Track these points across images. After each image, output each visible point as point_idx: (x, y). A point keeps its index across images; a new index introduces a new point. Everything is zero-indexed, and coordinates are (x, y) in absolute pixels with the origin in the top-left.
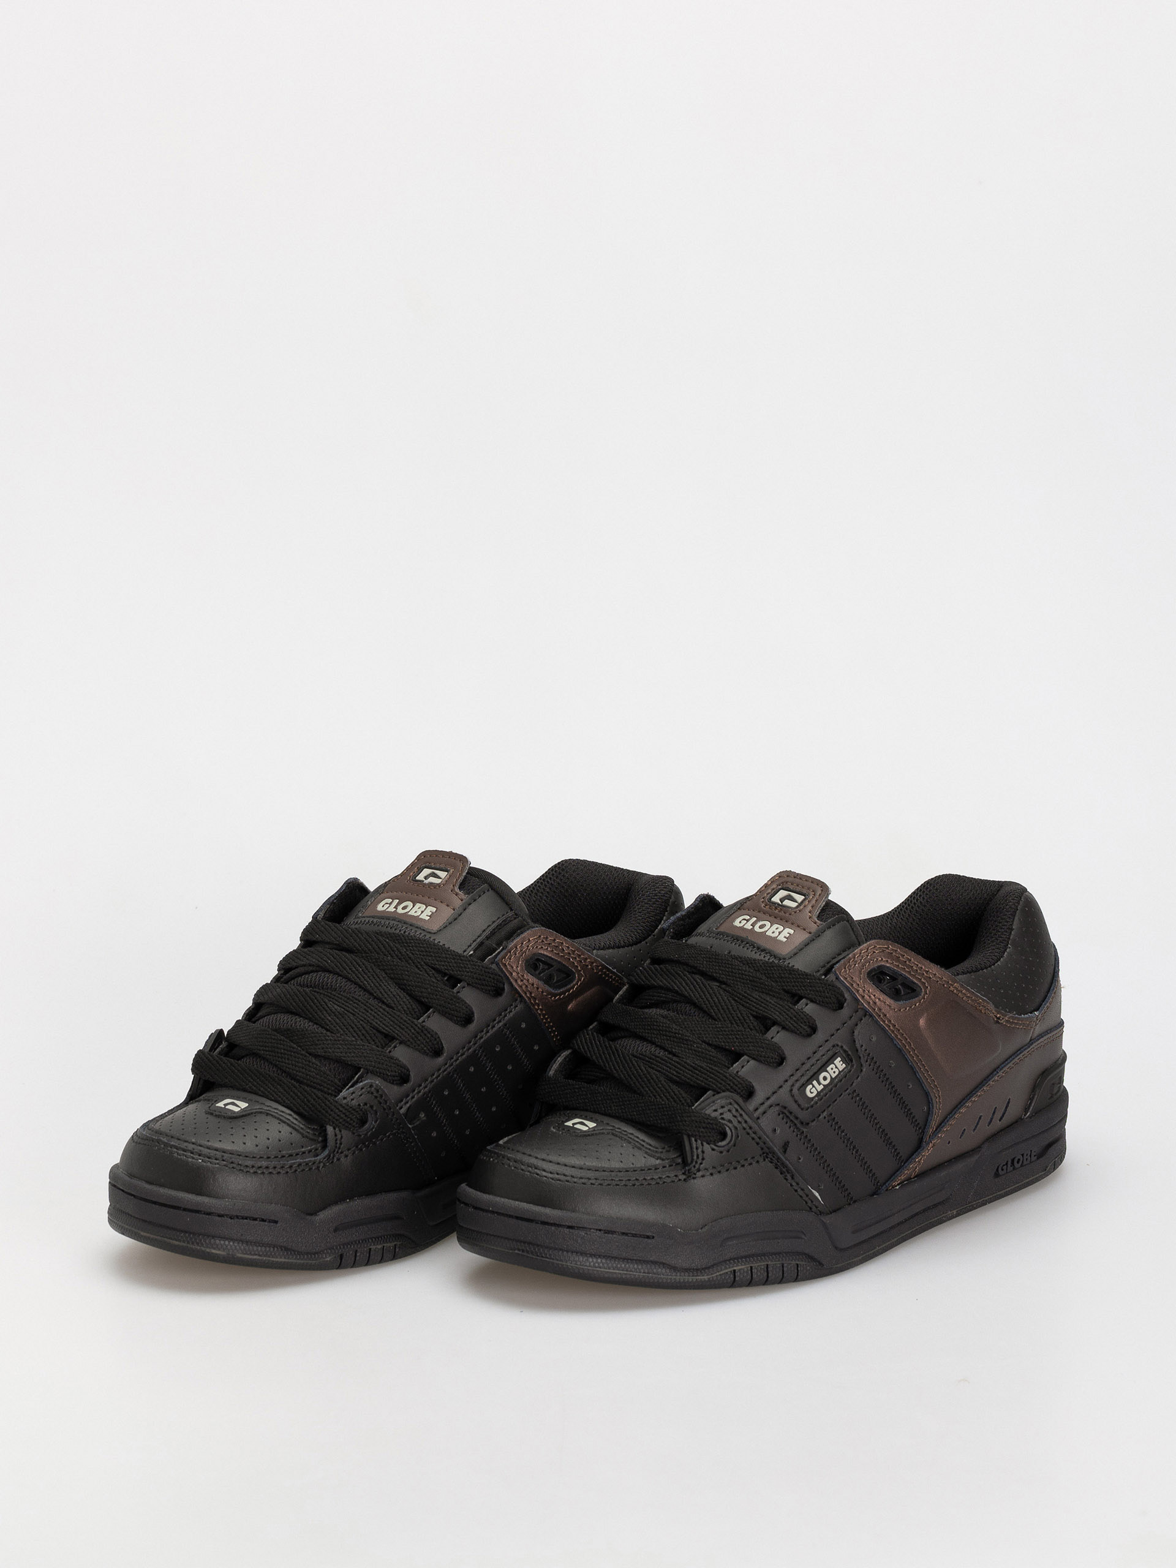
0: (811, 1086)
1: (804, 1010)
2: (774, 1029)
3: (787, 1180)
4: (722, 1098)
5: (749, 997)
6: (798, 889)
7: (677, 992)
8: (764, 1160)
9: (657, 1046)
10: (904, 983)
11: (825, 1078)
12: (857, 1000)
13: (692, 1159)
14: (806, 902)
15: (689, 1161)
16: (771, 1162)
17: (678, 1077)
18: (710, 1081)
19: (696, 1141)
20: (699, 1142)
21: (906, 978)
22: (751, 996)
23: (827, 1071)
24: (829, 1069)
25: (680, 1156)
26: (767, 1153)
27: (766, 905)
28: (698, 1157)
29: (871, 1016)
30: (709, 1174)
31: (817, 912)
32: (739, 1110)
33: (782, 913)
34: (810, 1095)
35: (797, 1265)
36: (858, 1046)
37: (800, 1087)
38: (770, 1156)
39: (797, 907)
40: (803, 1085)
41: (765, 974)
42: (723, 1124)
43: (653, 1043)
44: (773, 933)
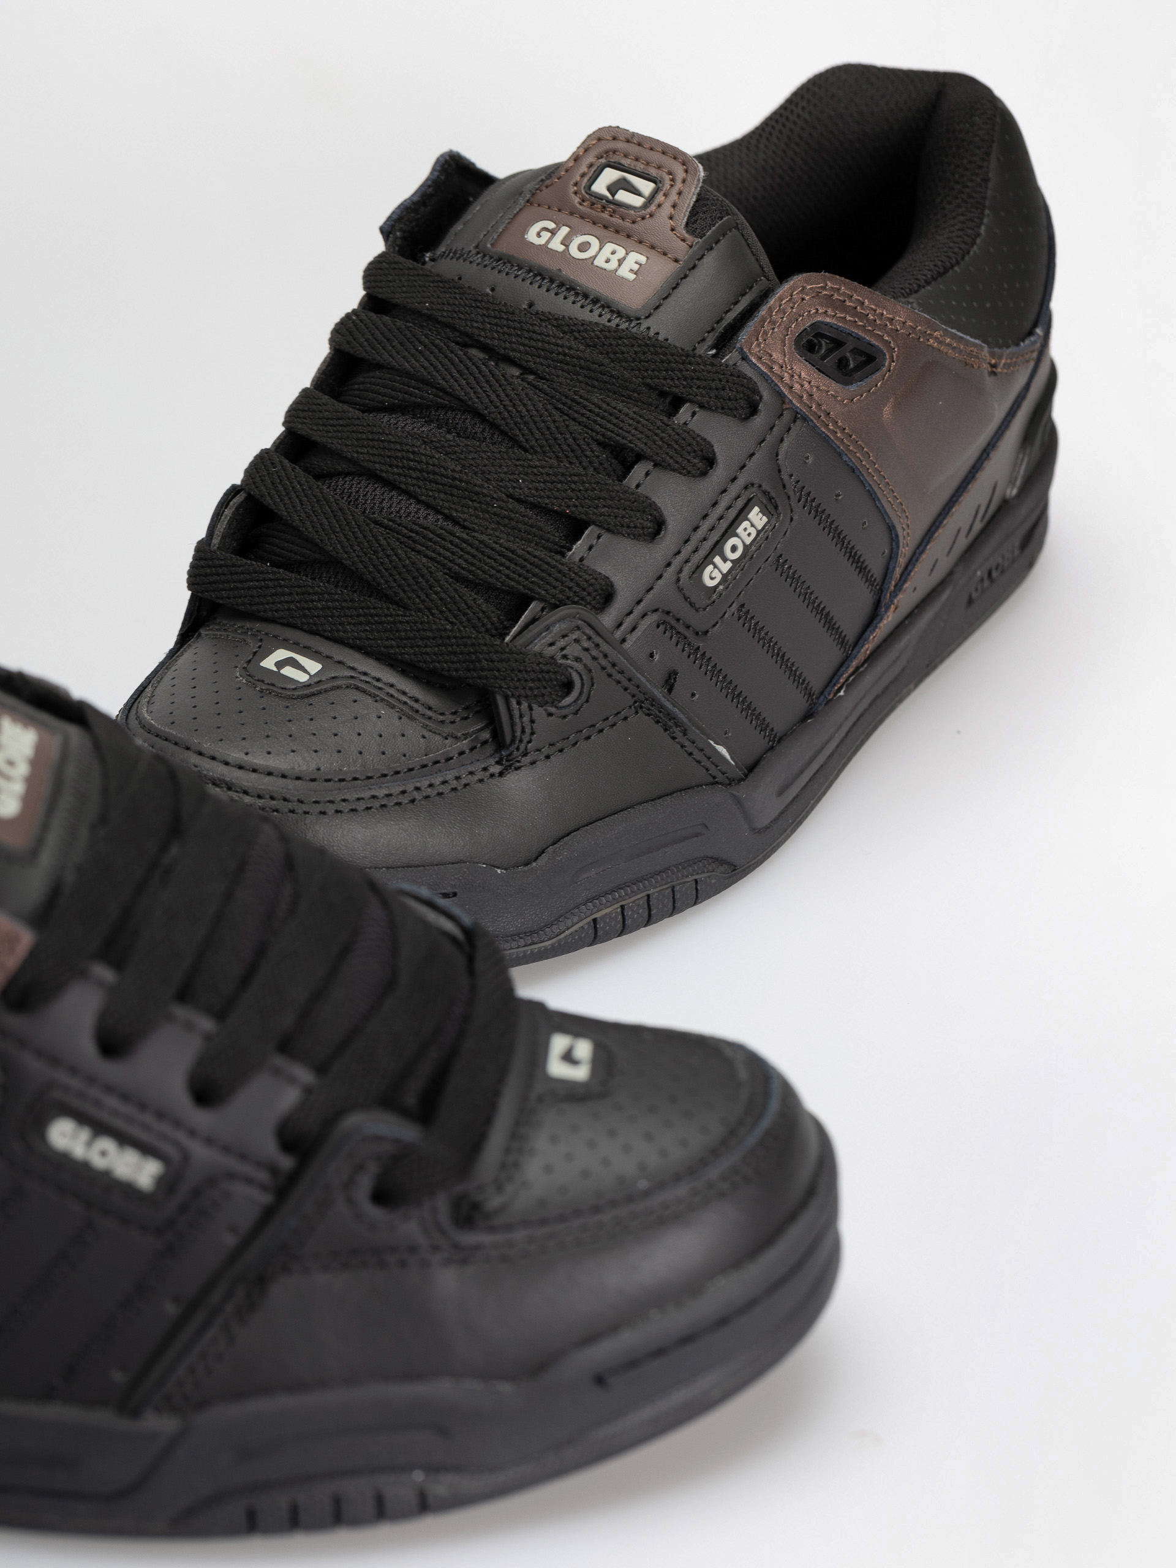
0: (711, 567)
1: (690, 426)
2: (639, 471)
3: (674, 738)
4: (562, 619)
5: (585, 403)
6: (640, 167)
7: (443, 390)
8: (637, 713)
9: (419, 502)
10: (855, 348)
11: (734, 549)
12: (780, 395)
13: (514, 737)
14: (660, 198)
15: (508, 739)
16: (649, 715)
17: (470, 571)
18: (532, 582)
19: (519, 703)
20: (525, 705)
21: (858, 338)
22: (587, 400)
23: (737, 535)
24: (740, 530)
25: (487, 726)
26: (644, 703)
27: (583, 201)
28: (523, 732)
29: (805, 419)
30: (542, 757)
31: (683, 217)
32: (594, 636)
33: (616, 220)
34: (710, 583)
35: (696, 881)
36: (785, 477)
37: (693, 573)
38: (646, 705)
39: (645, 206)
40: (698, 567)
41: (608, 353)
42: (567, 667)
43: (410, 495)
44: (608, 261)
